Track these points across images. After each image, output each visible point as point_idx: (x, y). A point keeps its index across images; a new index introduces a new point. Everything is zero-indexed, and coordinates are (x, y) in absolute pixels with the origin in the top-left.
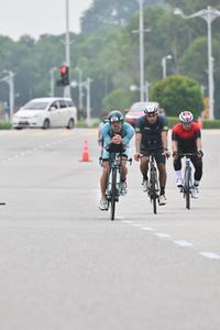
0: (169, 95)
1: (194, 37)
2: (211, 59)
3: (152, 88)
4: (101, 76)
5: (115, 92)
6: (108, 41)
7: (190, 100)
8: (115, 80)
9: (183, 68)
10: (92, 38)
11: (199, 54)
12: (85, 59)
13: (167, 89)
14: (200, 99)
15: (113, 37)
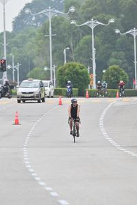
0: (67, 74)
1: (83, 35)
2: (94, 49)
3: (58, 70)
4: (25, 59)
5: (34, 69)
6: (30, 37)
7: (81, 77)
8: (35, 61)
9: (76, 54)
10: (20, 35)
11: (86, 46)
12: (16, 48)
13: (67, 71)
14: (88, 77)
15: (33, 34)
